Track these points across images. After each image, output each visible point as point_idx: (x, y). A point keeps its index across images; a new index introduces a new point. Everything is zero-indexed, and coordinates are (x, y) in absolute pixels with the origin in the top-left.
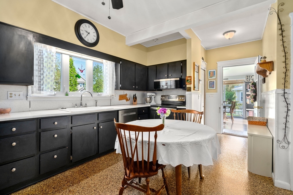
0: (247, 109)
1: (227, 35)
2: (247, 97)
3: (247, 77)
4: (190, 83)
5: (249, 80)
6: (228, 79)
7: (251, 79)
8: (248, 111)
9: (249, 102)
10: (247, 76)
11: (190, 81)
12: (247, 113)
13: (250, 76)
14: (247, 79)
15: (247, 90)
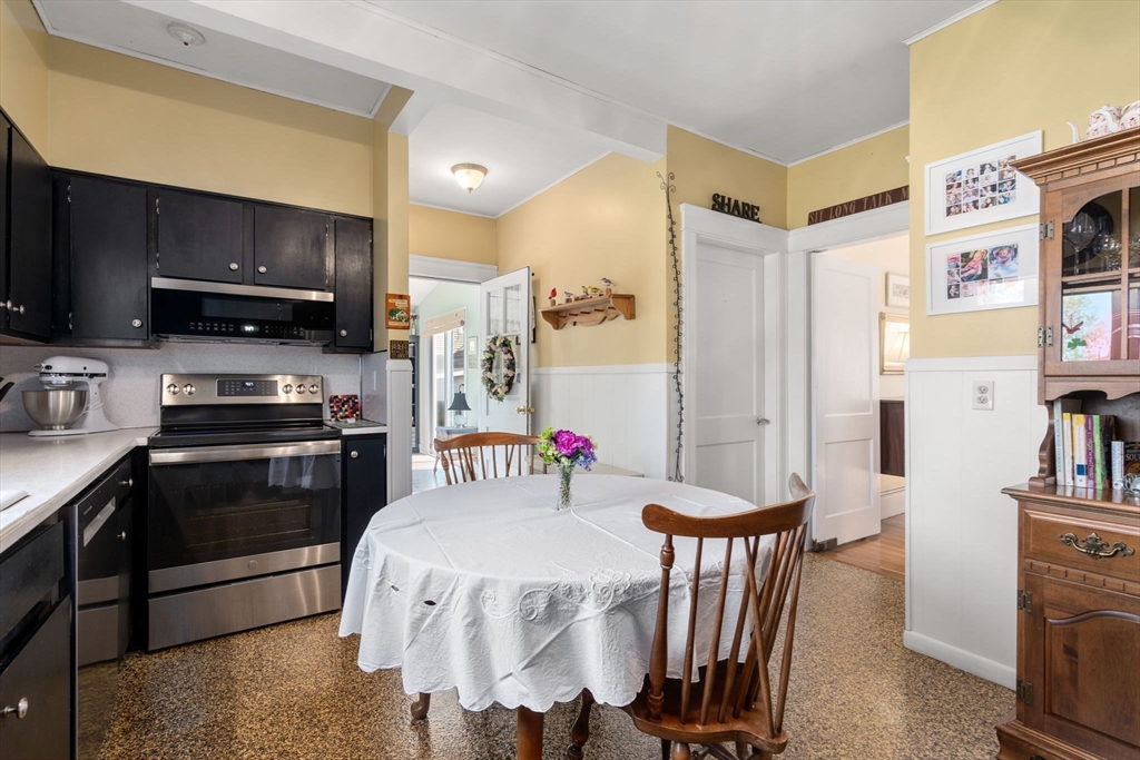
1: (468, 173)
4: (403, 324)
11: (405, 314)
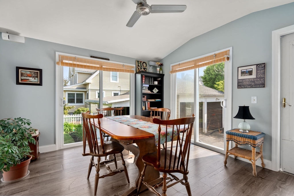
3: (137, 63)
13: (141, 62)
14: (139, 66)
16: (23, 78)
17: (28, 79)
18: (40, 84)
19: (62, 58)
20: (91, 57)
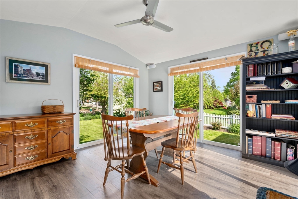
0: (248, 131)
2: (248, 100)
3: (249, 47)
5: (256, 54)
6: (207, 58)
7: (261, 50)
8: (250, 136)
9: (254, 112)
10: (251, 45)
12: (249, 140)
13: (257, 44)
14: (251, 51)
15: (249, 79)
16: (156, 88)
17: (157, 88)
18: (162, 90)
19: (172, 70)
20: (191, 62)
